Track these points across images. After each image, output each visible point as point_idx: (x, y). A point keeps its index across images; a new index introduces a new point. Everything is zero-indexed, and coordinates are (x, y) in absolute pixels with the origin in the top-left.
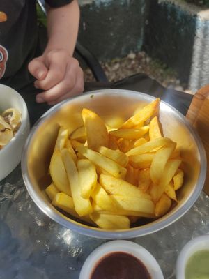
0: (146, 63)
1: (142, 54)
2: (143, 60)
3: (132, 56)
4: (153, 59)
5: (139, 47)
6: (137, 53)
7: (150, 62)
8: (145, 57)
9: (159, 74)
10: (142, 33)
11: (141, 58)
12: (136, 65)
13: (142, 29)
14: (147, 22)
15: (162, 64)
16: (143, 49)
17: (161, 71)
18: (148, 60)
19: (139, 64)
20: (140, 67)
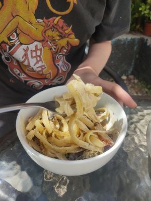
0: (134, 83)
1: (131, 77)
2: (133, 81)
3: (124, 77)
4: (140, 81)
5: (130, 72)
6: (127, 76)
7: (138, 83)
8: (134, 79)
9: (144, 92)
10: (133, 63)
11: (131, 79)
12: (128, 84)
13: (133, 61)
14: (137, 56)
15: (147, 85)
16: (132, 73)
17: (146, 90)
18: (136, 81)
19: (130, 84)
20: (130, 85)
